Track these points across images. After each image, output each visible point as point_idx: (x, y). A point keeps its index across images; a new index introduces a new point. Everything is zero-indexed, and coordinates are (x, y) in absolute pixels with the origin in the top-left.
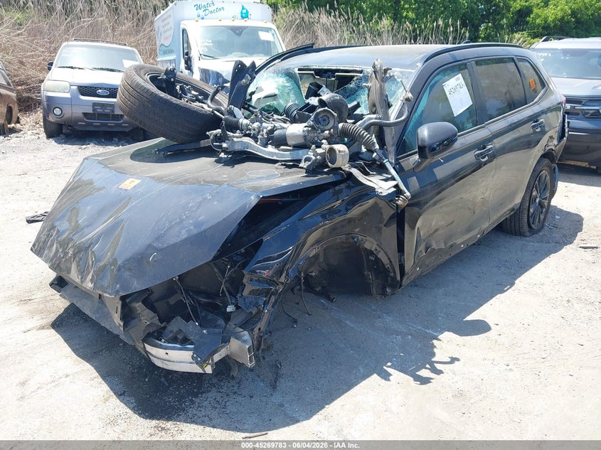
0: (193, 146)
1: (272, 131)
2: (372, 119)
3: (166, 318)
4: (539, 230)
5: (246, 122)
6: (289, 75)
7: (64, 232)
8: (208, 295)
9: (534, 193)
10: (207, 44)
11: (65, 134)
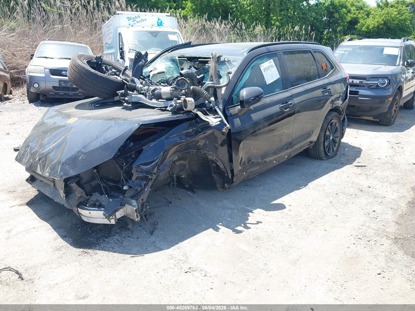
0: (110, 100)
1: (154, 91)
2: (209, 84)
3: (89, 194)
4: (333, 157)
5: (140, 86)
6: (173, 60)
7: (34, 148)
8: (114, 182)
9: (328, 133)
10: (134, 43)
11: (41, 100)
